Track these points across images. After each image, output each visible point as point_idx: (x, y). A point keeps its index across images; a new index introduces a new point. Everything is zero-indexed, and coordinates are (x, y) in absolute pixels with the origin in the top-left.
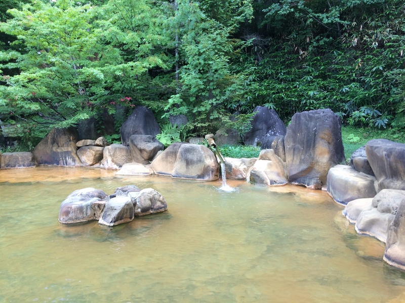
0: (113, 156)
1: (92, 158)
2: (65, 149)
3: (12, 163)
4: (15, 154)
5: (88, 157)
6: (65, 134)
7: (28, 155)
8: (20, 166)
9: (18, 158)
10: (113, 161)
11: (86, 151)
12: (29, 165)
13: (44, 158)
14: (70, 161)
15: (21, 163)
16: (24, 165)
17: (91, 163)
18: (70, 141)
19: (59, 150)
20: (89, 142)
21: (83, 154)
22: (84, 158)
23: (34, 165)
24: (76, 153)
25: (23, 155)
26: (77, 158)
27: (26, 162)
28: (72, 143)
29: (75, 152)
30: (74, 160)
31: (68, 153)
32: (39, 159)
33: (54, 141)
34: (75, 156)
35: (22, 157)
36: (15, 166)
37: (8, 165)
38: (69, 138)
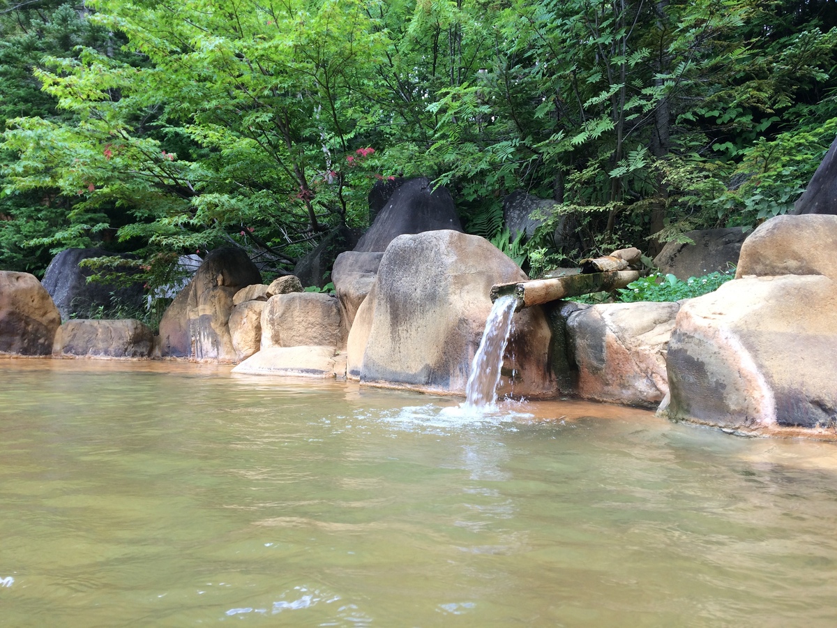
0: (278, 324)
1: (252, 335)
2: (201, 310)
3: (81, 344)
5: (243, 334)
6: (207, 269)
8: (96, 352)
9: (96, 332)
10: (276, 340)
11: (242, 313)
14: (206, 343)
15: (101, 345)
17: (249, 352)
18: (215, 286)
19: (193, 317)
21: (237, 325)
22: (238, 337)
24: (226, 324)
26: (225, 338)
28: (218, 293)
29: (222, 318)
30: (216, 343)
31: (206, 321)
34: (221, 331)
35: (107, 330)
36: (85, 353)
37: (68, 349)
38: (215, 279)
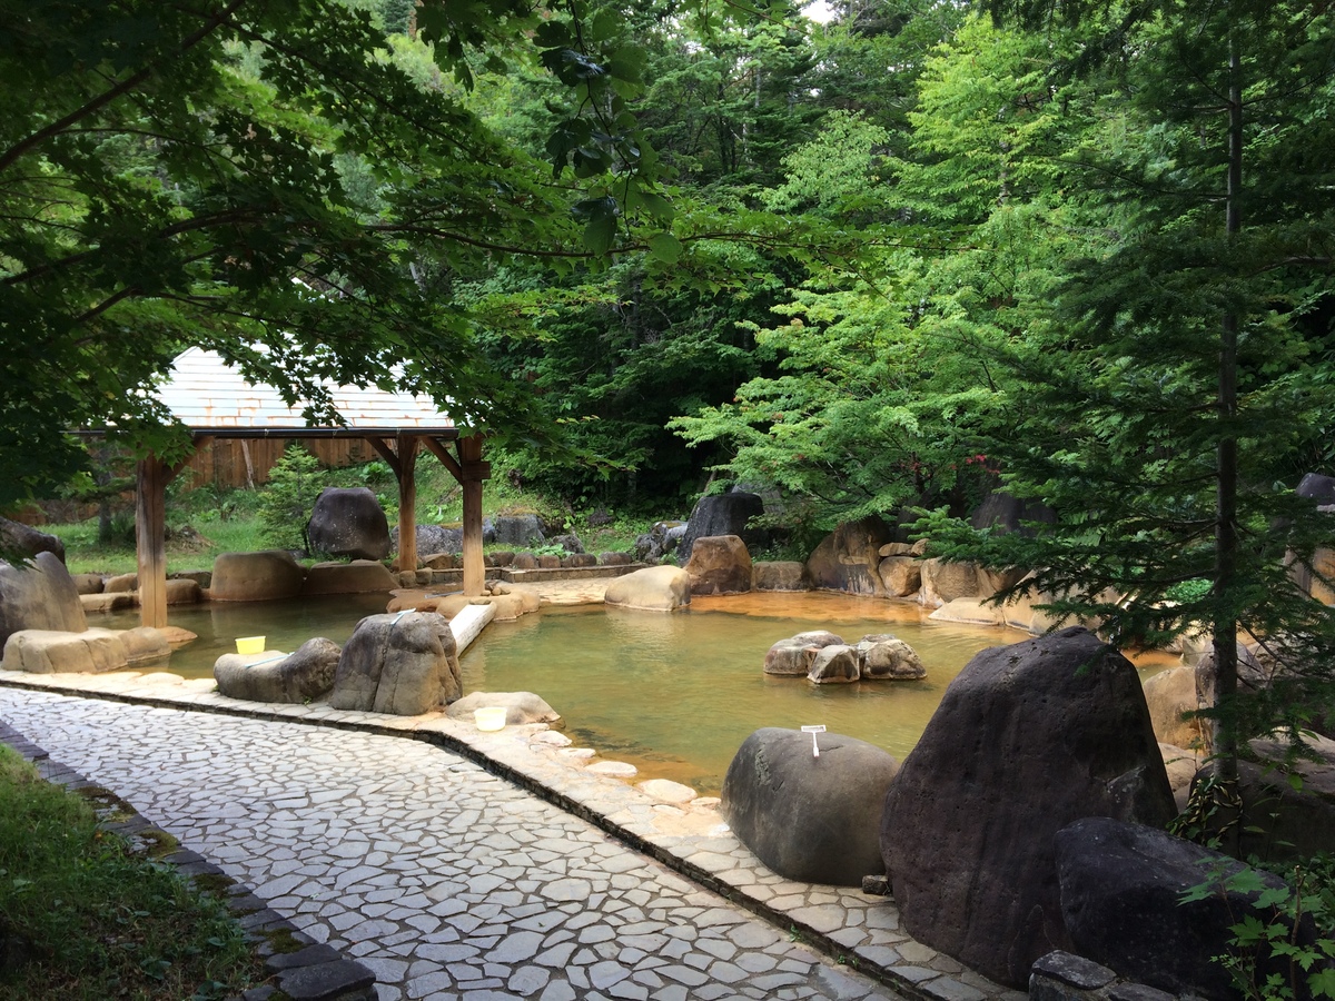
0: (936, 580)
1: (904, 581)
2: (856, 560)
3: (768, 581)
4: (773, 564)
5: (895, 580)
6: (858, 530)
7: (794, 566)
8: (780, 587)
9: (778, 573)
10: (935, 590)
11: (893, 565)
12: (796, 588)
13: (825, 576)
14: (864, 584)
15: (783, 582)
16: (787, 587)
17: (902, 591)
18: (867, 543)
19: (847, 562)
20: (901, 547)
21: (889, 572)
22: (889, 580)
23: (805, 587)
24: (877, 570)
25: (789, 567)
26: (878, 580)
27: (792, 582)
28: (870, 548)
29: (874, 566)
30: (872, 584)
31: (862, 567)
32: (816, 576)
33: (843, 545)
34: (873, 575)
35: (785, 572)
36: (772, 588)
37: (761, 585)
38: (866, 539)
